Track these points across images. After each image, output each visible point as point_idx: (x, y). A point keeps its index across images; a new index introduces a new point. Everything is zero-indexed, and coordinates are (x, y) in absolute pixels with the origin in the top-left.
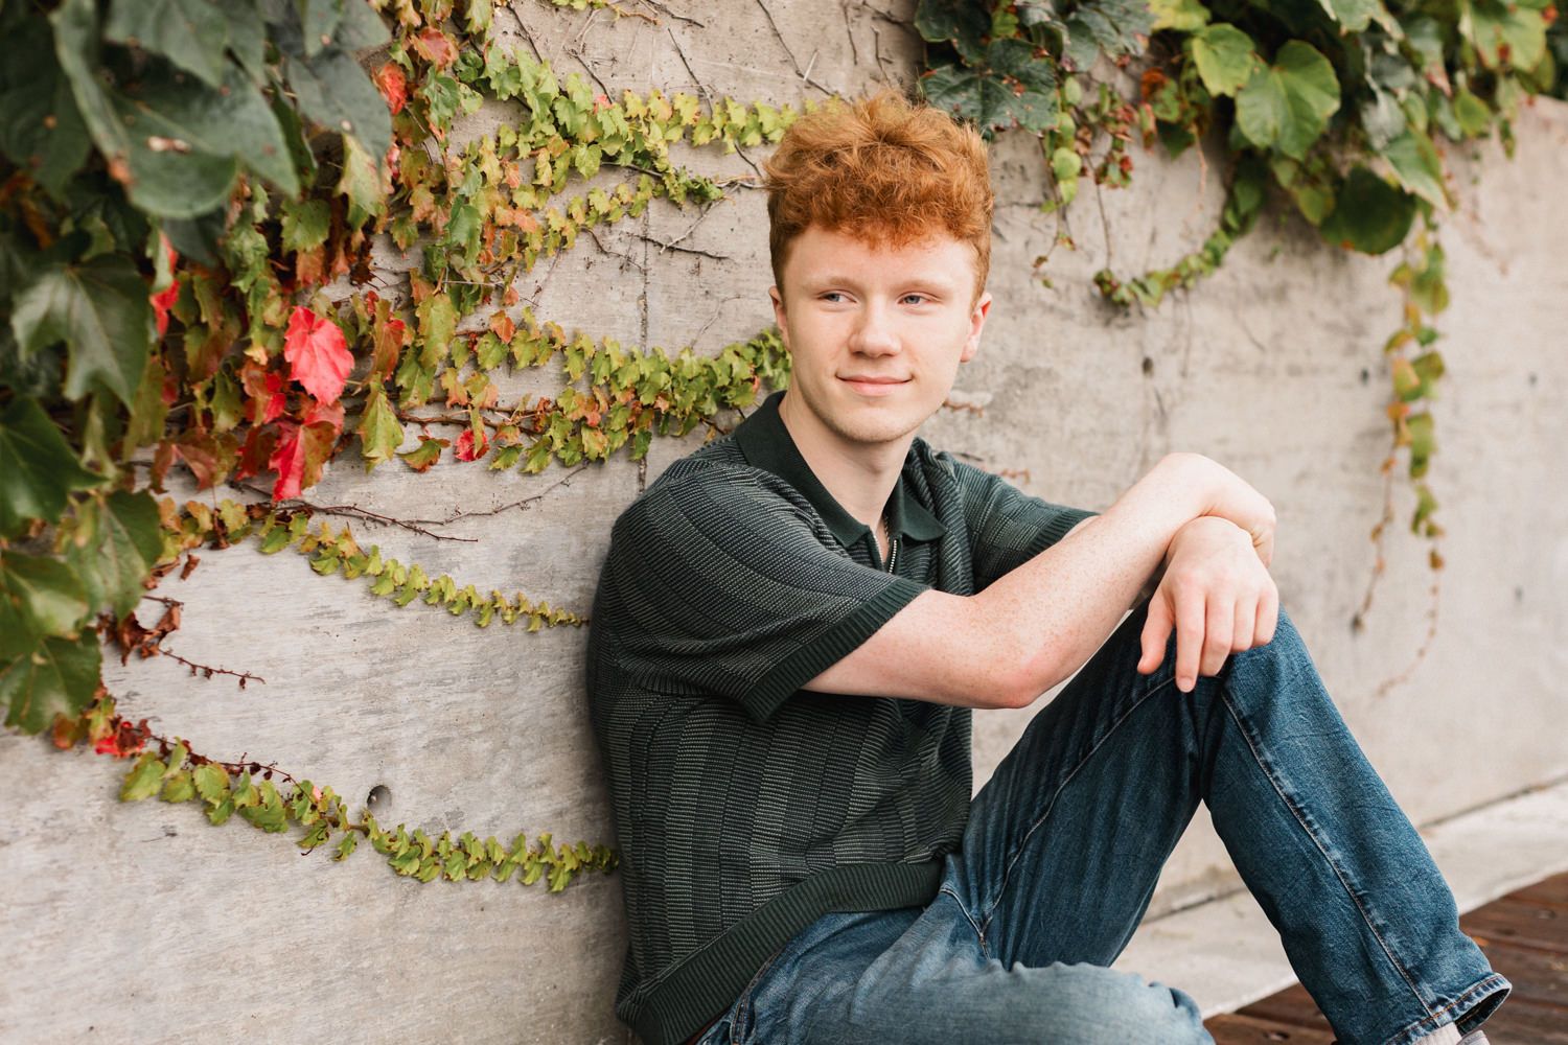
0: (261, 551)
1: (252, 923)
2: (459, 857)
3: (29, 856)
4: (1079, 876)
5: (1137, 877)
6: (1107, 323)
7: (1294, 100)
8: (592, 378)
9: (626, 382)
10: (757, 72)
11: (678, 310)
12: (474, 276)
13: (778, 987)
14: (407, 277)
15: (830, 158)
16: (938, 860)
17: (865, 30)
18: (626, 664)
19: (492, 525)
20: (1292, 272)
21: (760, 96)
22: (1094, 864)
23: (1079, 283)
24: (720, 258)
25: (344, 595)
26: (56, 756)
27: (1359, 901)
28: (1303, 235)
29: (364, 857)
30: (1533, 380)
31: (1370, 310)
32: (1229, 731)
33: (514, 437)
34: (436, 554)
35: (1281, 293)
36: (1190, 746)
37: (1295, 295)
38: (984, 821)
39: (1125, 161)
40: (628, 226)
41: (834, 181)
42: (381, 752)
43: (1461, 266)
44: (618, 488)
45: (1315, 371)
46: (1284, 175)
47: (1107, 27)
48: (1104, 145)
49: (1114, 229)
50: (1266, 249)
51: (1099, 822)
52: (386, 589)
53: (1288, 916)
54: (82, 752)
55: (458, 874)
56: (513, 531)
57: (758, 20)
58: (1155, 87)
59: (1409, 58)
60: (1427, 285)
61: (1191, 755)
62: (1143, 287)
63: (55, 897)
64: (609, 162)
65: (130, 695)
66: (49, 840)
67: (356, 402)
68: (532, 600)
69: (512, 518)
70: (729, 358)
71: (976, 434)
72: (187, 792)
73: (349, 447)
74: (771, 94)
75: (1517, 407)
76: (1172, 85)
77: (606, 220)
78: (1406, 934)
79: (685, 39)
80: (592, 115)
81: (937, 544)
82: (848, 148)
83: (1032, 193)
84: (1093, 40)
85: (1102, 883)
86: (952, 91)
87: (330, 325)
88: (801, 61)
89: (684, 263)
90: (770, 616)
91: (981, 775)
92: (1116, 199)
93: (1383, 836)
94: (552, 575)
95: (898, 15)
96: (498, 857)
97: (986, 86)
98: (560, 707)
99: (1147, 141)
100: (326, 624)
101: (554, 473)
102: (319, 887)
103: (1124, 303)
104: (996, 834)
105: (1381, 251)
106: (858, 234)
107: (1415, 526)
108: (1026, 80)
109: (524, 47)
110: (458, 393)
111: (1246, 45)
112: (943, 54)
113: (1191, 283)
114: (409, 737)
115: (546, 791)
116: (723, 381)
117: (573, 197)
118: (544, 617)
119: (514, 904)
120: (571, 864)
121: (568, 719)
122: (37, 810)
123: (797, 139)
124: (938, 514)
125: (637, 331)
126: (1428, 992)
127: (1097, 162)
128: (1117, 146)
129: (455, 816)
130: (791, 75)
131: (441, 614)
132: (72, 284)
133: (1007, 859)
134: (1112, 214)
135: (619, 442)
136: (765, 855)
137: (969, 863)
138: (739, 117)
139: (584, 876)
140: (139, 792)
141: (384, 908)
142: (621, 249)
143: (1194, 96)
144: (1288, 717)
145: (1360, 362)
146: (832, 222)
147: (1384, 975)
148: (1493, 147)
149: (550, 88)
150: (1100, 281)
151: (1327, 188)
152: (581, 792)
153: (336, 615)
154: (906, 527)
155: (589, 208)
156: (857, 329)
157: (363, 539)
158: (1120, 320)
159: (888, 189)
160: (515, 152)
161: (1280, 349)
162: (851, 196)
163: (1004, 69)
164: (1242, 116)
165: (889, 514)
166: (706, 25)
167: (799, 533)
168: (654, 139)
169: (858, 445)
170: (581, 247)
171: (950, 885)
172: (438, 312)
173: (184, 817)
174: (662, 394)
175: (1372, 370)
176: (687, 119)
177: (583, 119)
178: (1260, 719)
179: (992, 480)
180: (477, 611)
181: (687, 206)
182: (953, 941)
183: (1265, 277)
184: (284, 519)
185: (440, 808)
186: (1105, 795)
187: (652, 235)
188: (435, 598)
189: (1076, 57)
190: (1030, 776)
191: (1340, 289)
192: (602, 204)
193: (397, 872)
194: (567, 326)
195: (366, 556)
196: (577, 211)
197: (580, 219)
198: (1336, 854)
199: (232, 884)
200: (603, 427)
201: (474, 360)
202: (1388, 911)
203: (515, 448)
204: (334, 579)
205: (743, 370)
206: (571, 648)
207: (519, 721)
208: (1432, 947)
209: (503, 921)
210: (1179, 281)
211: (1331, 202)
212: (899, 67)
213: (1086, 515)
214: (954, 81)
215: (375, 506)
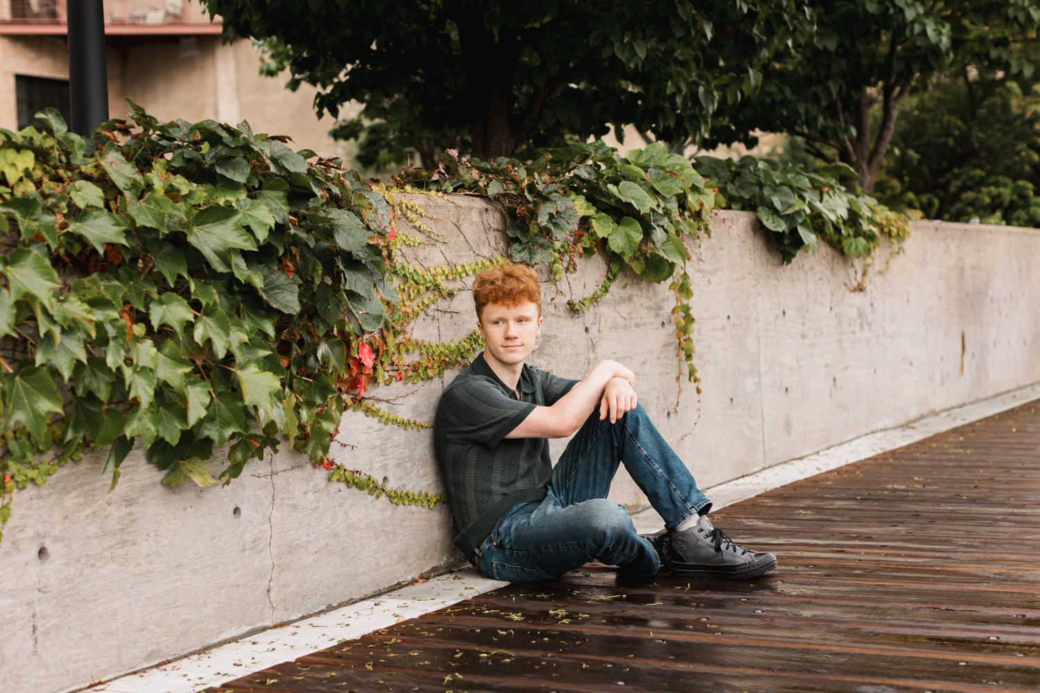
0: (354, 411)
1: (359, 516)
2: (406, 497)
3: (311, 496)
4: (587, 486)
5: (604, 485)
6: (572, 317)
7: (628, 236)
8: (428, 353)
9: (437, 354)
10: (463, 254)
11: (448, 330)
12: (398, 328)
13: (506, 524)
14: (381, 330)
15: (492, 283)
16: (545, 487)
17: (492, 235)
18: (449, 436)
19: (406, 399)
20: (632, 291)
21: (464, 261)
22: (591, 482)
23: (562, 305)
24: (460, 313)
25: (373, 422)
26: (315, 470)
27: (668, 482)
28: (638, 279)
29: (383, 497)
30: (729, 317)
31: (663, 300)
32: (627, 439)
33: (410, 373)
34: (393, 409)
35: (630, 299)
36: (616, 444)
37: (635, 298)
38: (557, 474)
39: (574, 264)
40: (433, 307)
41: (495, 290)
42: (385, 467)
43: (696, 282)
44: (435, 388)
45: (645, 324)
46: (626, 259)
47: (565, 223)
48: (567, 258)
49: (572, 285)
50: (623, 284)
51: (592, 469)
52: (384, 420)
53: (649, 490)
55: (406, 503)
56: (412, 401)
57: (462, 238)
58: (581, 236)
59: (666, 213)
60: (684, 289)
61: (617, 448)
62: (583, 303)
63: (317, 508)
64: (428, 289)
66: (315, 492)
67: (375, 368)
68: (418, 421)
69: (411, 397)
70: (463, 343)
71: (534, 359)
72: (344, 479)
73: (374, 380)
74: (467, 260)
75: (723, 329)
76: (586, 235)
77: (428, 306)
78: (682, 490)
79: (443, 248)
80: (423, 276)
81: (533, 394)
82: (497, 279)
83: (545, 278)
84: (562, 229)
85: (594, 488)
86: (520, 252)
87: (367, 346)
88: (474, 249)
89: (448, 315)
90: (494, 418)
91: (554, 462)
92: (571, 277)
93: (673, 464)
94: (422, 413)
95: (500, 228)
96: (416, 498)
97: (530, 249)
98: (427, 453)
99: (581, 256)
100: (370, 430)
101: (420, 383)
102: (374, 506)
103: (577, 310)
104: (562, 478)
105: (665, 280)
106: (503, 304)
107: (690, 379)
108: (542, 246)
109: (404, 259)
110: (396, 362)
111: (610, 219)
112: (516, 240)
113: (598, 300)
114: (391, 462)
115: (426, 478)
116: (462, 350)
117: (418, 300)
118: (422, 426)
119: (420, 512)
120: (435, 500)
121: (430, 456)
122: (312, 484)
123: (481, 278)
124: (533, 384)
125: (438, 338)
126: (689, 505)
127: (565, 265)
128: (571, 259)
129: (404, 486)
130: (472, 253)
131: (396, 426)
132: (325, 343)
133: (566, 484)
134: (571, 281)
135: (437, 372)
136: (496, 488)
137: (555, 486)
138: (460, 269)
139: (437, 504)
140: (335, 478)
141: (389, 513)
142: (431, 314)
143: (594, 238)
144: (644, 433)
145: (661, 319)
146: (495, 301)
147: (677, 502)
148: (702, 233)
149: (411, 270)
150: (569, 303)
151: (642, 259)
152: (435, 478)
153: (372, 428)
154: (524, 390)
155: (423, 303)
156: (506, 331)
157: (377, 406)
158: (576, 316)
159: (511, 290)
160: (404, 290)
161: (631, 318)
162: (500, 293)
163: (535, 243)
164: (610, 243)
165: (519, 386)
166: (448, 243)
167: (498, 393)
168: (440, 280)
169: (508, 365)
170: (422, 315)
171: (550, 492)
172: (390, 339)
173: (342, 486)
174: (447, 356)
175: (665, 322)
176: (446, 273)
177: (421, 278)
178: (635, 434)
179: (548, 373)
180: (405, 425)
181: (448, 299)
182: (554, 505)
183: (623, 293)
184: (360, 401)
185: (400, 483)
186: (593, 462)
187: (440, 308)
188: (395, 421)
189: (557, 235)
190: (570, 459)
191: (651, 294)
192: (426, 302)
193: (391, 502)
194: (420, 339)
195: (378, 410)
196: (420, 304)
197: (421, 307)
198: (660, 470)
199: (354, 505)
200: (432, 367)
201: (399, 353)
202: (676, 484)
203: (411, 376)
204: (371, 418)
205: (467, 346)
206: (429, 435)
207: (417, 457)
208: (689, 493)
209: (418, 517)
210: (595, 299)
211: (644, 266)
212: (502, 245)
213: (578, 381)
214: (520, 248)
215: (379, 396)
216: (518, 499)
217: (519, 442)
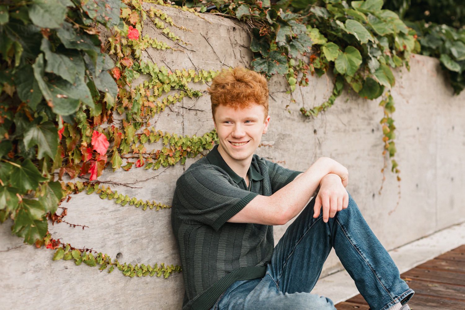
0: (87, 194)
1: (88, 290)
2: (140, 270)
3: (30, 276)
4: (302, 268)
5: (317, 268)
6: (304, 121)
7: (350, 61)
8: (170, 144)
9: (179, 145)
10: (210, 62)
11: (192, 125)
12: (139, 120)
13: (225, 301)
14: (122, 121)
15: (224, 87)
16: (265, 265)
17: (238, 50)
18: (181, 217)
19: (146, 184)
20: (352, 104)
21: (211, 68)
22: (305, 265)
23: (296, 111)
24: (202, 111)
25: (109, 204)
26: (36, 250)
27: (374, 271)
28: (356, 95)
29: (116, 271)
30: (418, 129)
31: (374, 113)
32: (339, 229)
33: (151, 161)
34: (132, 192)
35: (350, 110)
36: (329, 233)
37: (353, 111)
38: (277, 255)
39: (306, 79)
40: (178, 104)
41: (225, 93)
42: (119, 244)
43: (397, 101)
44: (178, 172)
45: (359, 130)
46: (349, 80)
47: (300, 45)
48: (301, 75)
49: (305, 96)
50: (345, 99)
51: (306, 254)
52: (119, 202)
53: (356, 276)
54: (43, 248)
55: (140, 275)
56: (151, 185)
57: (210, 49)
58: (314, 59)
59: (380, 48)
60: (389, 107)
61: (329, 236)
62: (313, 111)
63: (37, 286)
64: (173, 88)
65: (55, 233)
66: (35, 271)
67: (110, 154)
68: (157, 202)
69: (151, 182)
70: (206, 136)
71: (271, 152)
72: (70, 257)
73: (109, 166)
74: (214, 68)
75: (414, 136)
76: (318, 59)
77: (172, 103)
78: (387, 280)
79: (191, 55)
80: (168, 77)
82: (228, 84)
83: (283, 89)
84: (296, 49)
85: (308, 270)
86: (261, 64)
87: (103, 135)
88: (221, 59)
89: (193, 113)
90: (218, 203)
92: (304, 89)
93: (379, 254)
94: (162, 196)
95: (246, 45)
96: (151, 270)
97: (269, 63)
98: (165, 230)
99: (312, 74)
100: (104, 211)
101: (161, 169)
102: (104, 280)
103: (308, 116)
104: (280, 258)
105: (376, 98)
106: (232, 106)
108: (280, 61)
109: (150, 60)
110: (136, 150)
111: (337, 47)
112: (258, 55)
113: (325, 109)
114: (126, 240)
115: (162, 252)
116: (204, 142)
117: (163, 98)
118: (160, 207)
119: (155, 282)
120: (169, 271)
121: (167, 233)
122: (32, 264)
123: (216, 82)
124: (262, 174)
125: (181, 131)
126: (393, 295)
127: (299, 80)
128: (304, 76)
129: (139, 260)
130: (219, 62)
131: (133, 207)
132: (38, 129)
133: (283, 265)
134: (304, 93)
135: (178, 160)
137: (273, 266)
138: (206, 74)
139: (173, 274)
140: (58, 258)
141: (121, 285)
142: (176, 110)
143: (324, 61)
144: (354, 225)
145: (371, 127)
146: (224, 103)
147: (381, 290)
148: (404, 69)
149: (157, 70)
150: (301, 110)
151: (360, 83)
152: (171, 252)
153: (107, 209)
155: (168, 100)
156: (234, 131)
157: (113, 189)
158: (307, 120)
160: (148, 87)
161: (350, 125)
162: (229, 97)
163: (274, 58)
164: (336, 66)
165: (248, 174)
166: (196, 51)
167: (224, 181)
168: (184, 82)
170: (166, 110)
171: (269, 272)
172: (130, 130)
173: (69, 264)
174: (188, 147)
175: (375, 129)
176: (192, 76)
177: (166, 78)
178: (346, 225)
179: (275, 165)
180: (143, 206)
181: (193, 98)
182: (270, 287)
183: (345, 106)
184: (93, 185)
185: (135, 258)
186: (308, 246)
187: (184, 106)
188: (132, 203)
189: (292, 54)
190: (288, 243)
191: (365, 108)
192: (171, 99)
193: (125, 275)
194: (163, 131)
195: (114, 193)
196: (165, 101)
197: (166, 103)
198: (368, 260)
199: (82, 280)
200: (174, 156)
201: (140, 141)
202: (382, 274)
203: (151, 163)
204: (106, 200)
205: (209, 139)
206: (168, 214)
207: (155, 234)
208: (393, 283)
209: (152, 287)
210: (322, 109)
211: (361, 86)
212: (246, 59)
213: (300, 173)
214: (261, 62)
215: (116, 181)
216: (239, 277)
217: (243, 226)
